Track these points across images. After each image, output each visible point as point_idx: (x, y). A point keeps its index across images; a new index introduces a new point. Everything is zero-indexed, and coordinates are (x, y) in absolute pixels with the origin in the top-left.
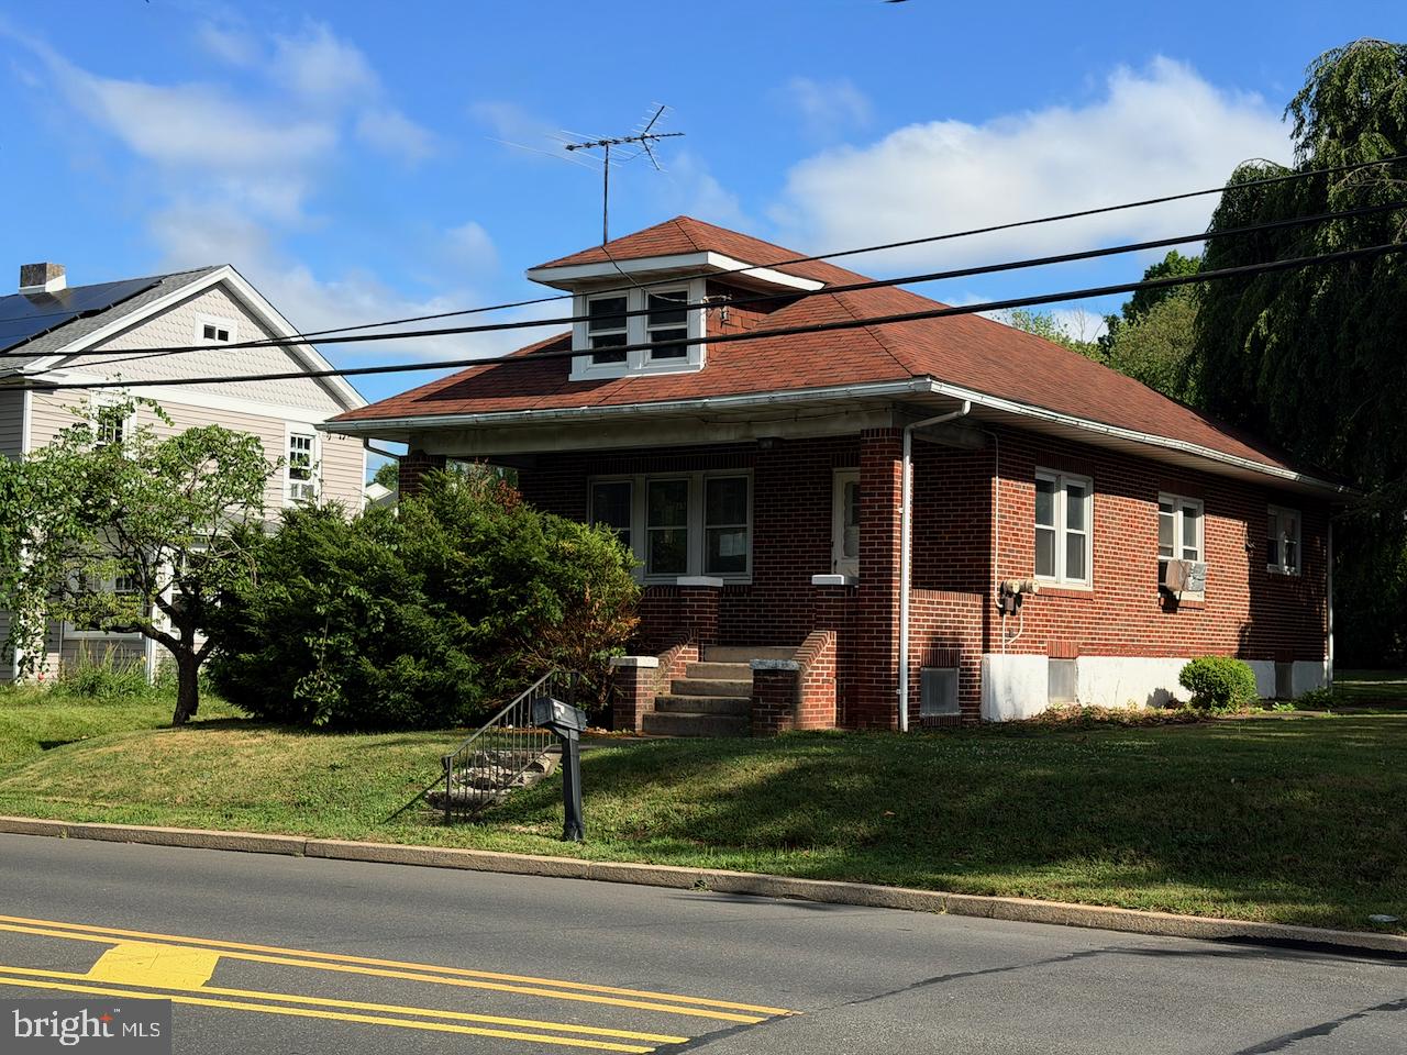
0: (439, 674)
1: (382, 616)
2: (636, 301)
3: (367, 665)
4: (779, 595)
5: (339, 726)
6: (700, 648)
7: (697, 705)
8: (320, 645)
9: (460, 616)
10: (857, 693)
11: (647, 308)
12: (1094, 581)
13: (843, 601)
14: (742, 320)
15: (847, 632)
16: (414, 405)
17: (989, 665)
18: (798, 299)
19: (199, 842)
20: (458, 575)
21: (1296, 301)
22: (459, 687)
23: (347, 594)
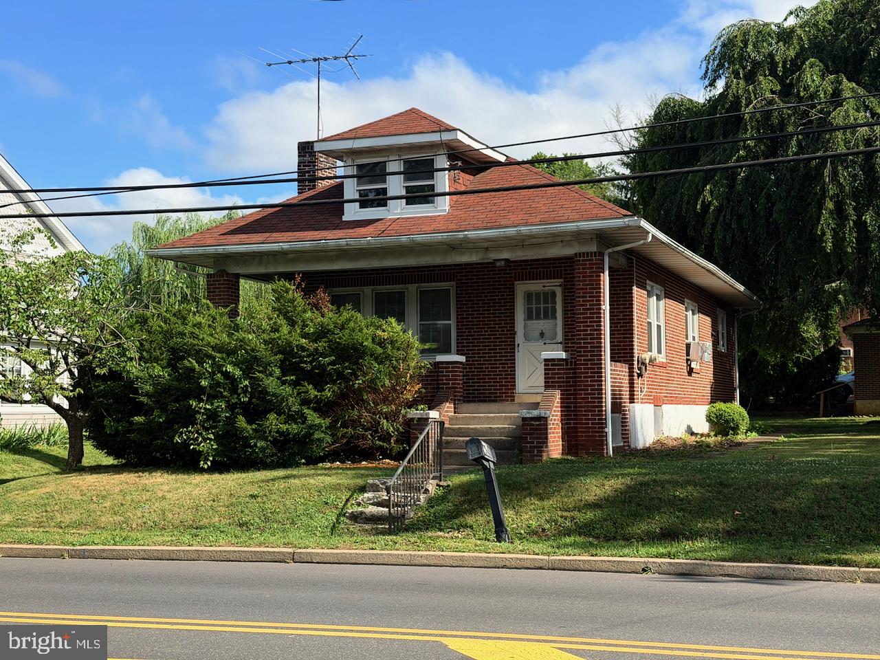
2: (393, 166)
3: (241, 422)
5: (219, 468)
6: (454, 404)
8: (200, 408)
9: (308, 385)
10: (577, 432)
11: (402, 170)
12: (667, 356)
13: (563, 369)
14: (464, 180)
15: (566, 390)
16: (222, 237)
18: (492, 167)
19: (195, 556)
20: (304, 356)
21: (726, 180)
22: (316, 436)
23: (226, 370)
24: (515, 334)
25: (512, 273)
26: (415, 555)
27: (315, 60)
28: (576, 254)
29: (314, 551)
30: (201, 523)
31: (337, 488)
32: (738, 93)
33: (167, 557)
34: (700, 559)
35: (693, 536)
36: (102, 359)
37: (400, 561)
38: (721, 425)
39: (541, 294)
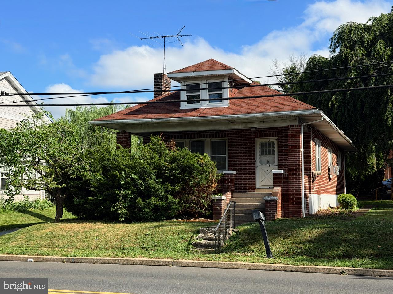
1: (143, 184)
3: (139, 201)
6: (231, 193)
8: (121, 194)
9: (169, 184)
10: (288, 207)
11: (207, 87)
12: (321, 172)
13: (282, 178)
15: (283, 187)
19: (126, 262)
20: (166, 170)
21: (342, 93)
22: (173, 207)
23: (132, 177)
24: (255, 161)
25: (254, 134)
26: (231, 264)
27: (163, 37)
28: (288, 125)
29: (182, 261)
30: (125, 247)
31: (186, 231)
32: (347, 54)
33: (113, 263)
34: (368, 268)
35: (359, 257)
36: (73, 171)
37: (224, 266)
38: (344, 204)
39: (268, 144)
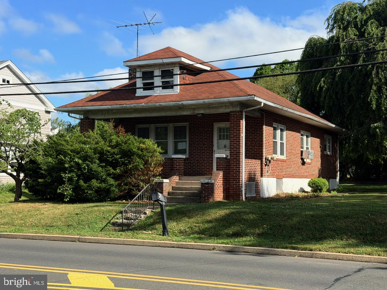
0: (104, 185)
1: (86, 167)
2: (157, 72)
3: (82, 182)
4: (197, 161)
5: (72, 201)
6: (179, 176)
7: (181, 194)
8: (66, 177)
9: (110, 167)
10: (229, 190)
11: (160, 75)
12: (286, 156)
13: (224, 162)
14: (189, 79)
15: (226, 171)
16: (86, 103)
17: (262, 181)
18: (202, 73)
19: (42, 238)
20: (109, 155)
21: (332, 76)
22: (112, 189)
23: (75, 161)
24: (213, 146)
25: (212, 119)
28: (230, 111)
29: (88, 237)
30: (53, 224)
33: (32, 238)
39: (225, 129)
